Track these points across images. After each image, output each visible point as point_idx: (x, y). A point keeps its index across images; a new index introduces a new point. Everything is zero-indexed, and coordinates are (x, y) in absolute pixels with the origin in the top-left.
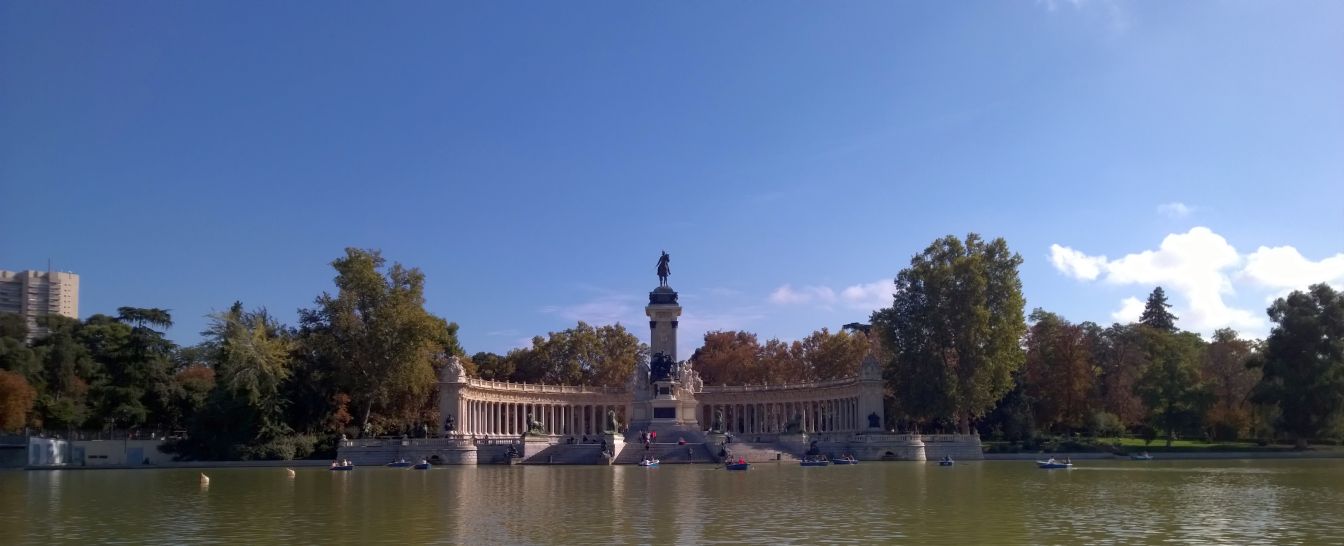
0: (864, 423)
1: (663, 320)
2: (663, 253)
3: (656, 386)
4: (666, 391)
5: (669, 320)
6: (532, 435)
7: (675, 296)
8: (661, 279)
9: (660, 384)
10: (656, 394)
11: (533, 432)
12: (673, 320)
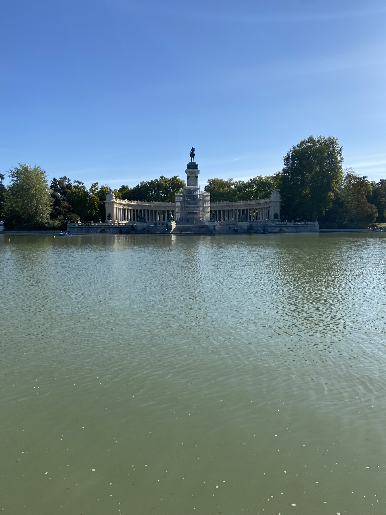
0: (272, 217)
1: (192, 175)
2: (192, 148)
7: (197, 165)
8: (191, 159)
12: (196, 176)
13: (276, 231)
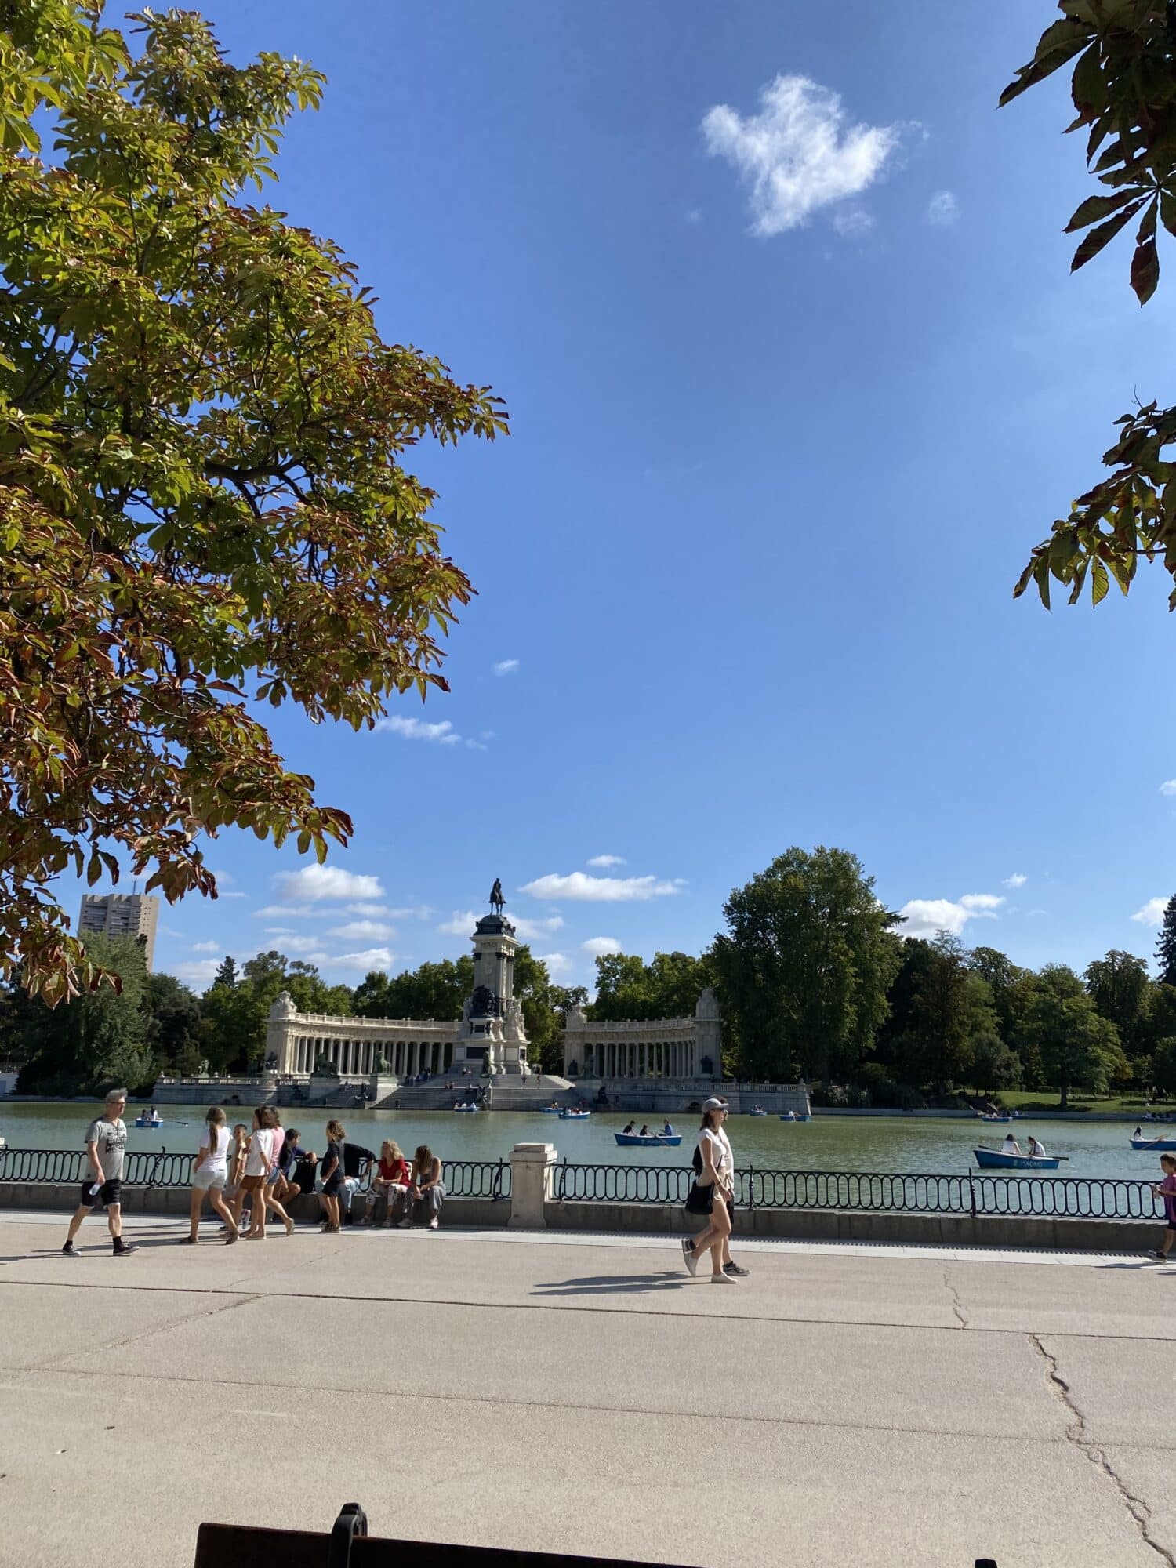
0: (697, 1069)
3: (473, 1023)
4: (480, 1029)
5: (494, 951)
6: (320, 1075)
10: (472, 1033)
12: (498, 951)
13: (679, 1108)
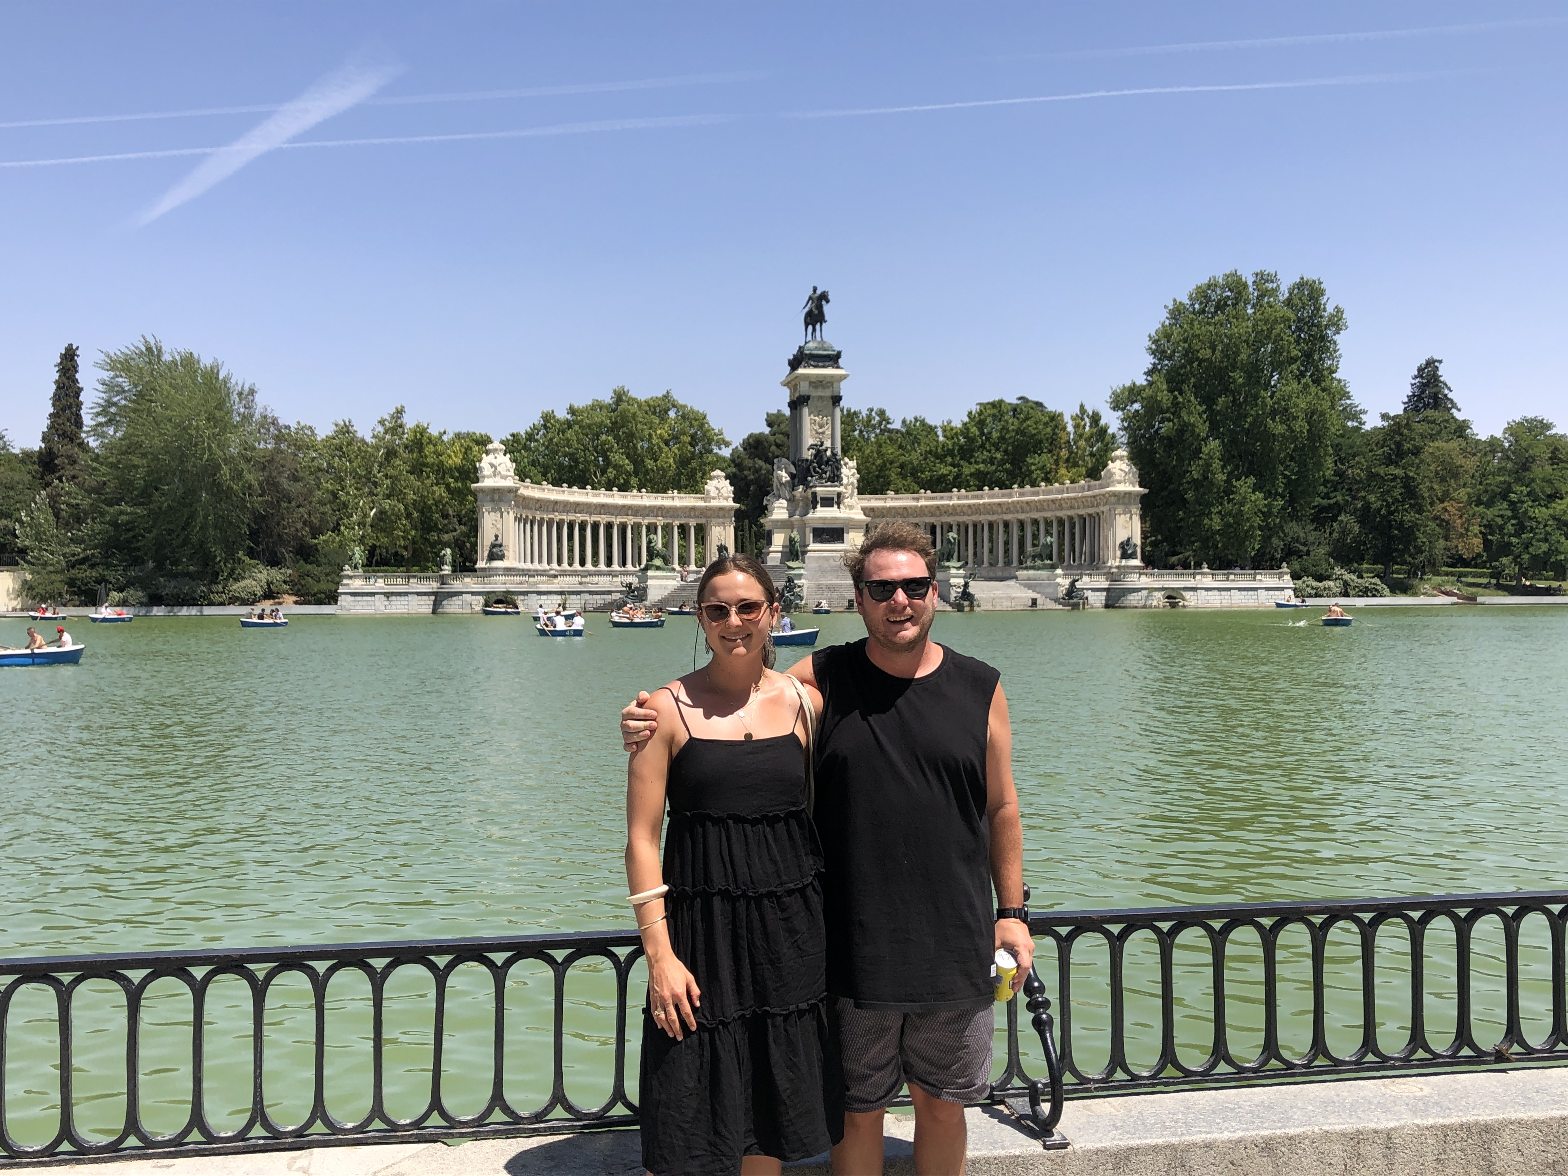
0: (1111, 553)
1: (820, 392)
2: (815, 289)
3: (814, 494)
4: (828, 502)
5: (828, 393)
6: (658, 568)
7: (838, 355)
9: (822, 490)
10: (815, 507)
11: (658, 562)
12: (835, 394)
